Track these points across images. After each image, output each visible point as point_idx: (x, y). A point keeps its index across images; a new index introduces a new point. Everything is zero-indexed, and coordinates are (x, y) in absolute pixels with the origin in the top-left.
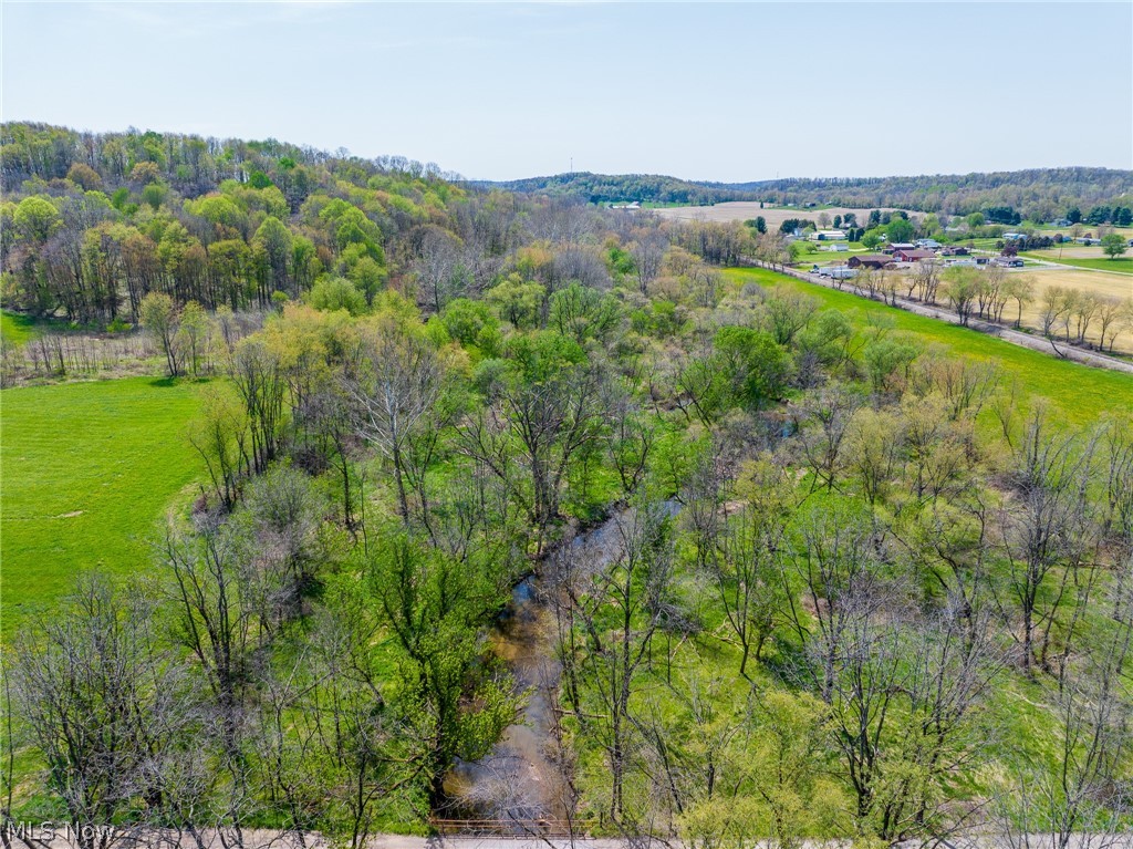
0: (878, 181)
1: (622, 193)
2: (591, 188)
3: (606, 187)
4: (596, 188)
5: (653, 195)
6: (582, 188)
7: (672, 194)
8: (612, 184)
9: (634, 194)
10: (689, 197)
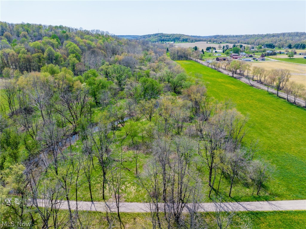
0: (242, 36)
1: (170, 39)
2: (162, 37)
3: (166, 37)
4: (163, 37)
5: (178, 39)
6: (159, 37)
7: (184, 39)
8: (167, 36)
9: (173, 39)
10: (188, 40)
